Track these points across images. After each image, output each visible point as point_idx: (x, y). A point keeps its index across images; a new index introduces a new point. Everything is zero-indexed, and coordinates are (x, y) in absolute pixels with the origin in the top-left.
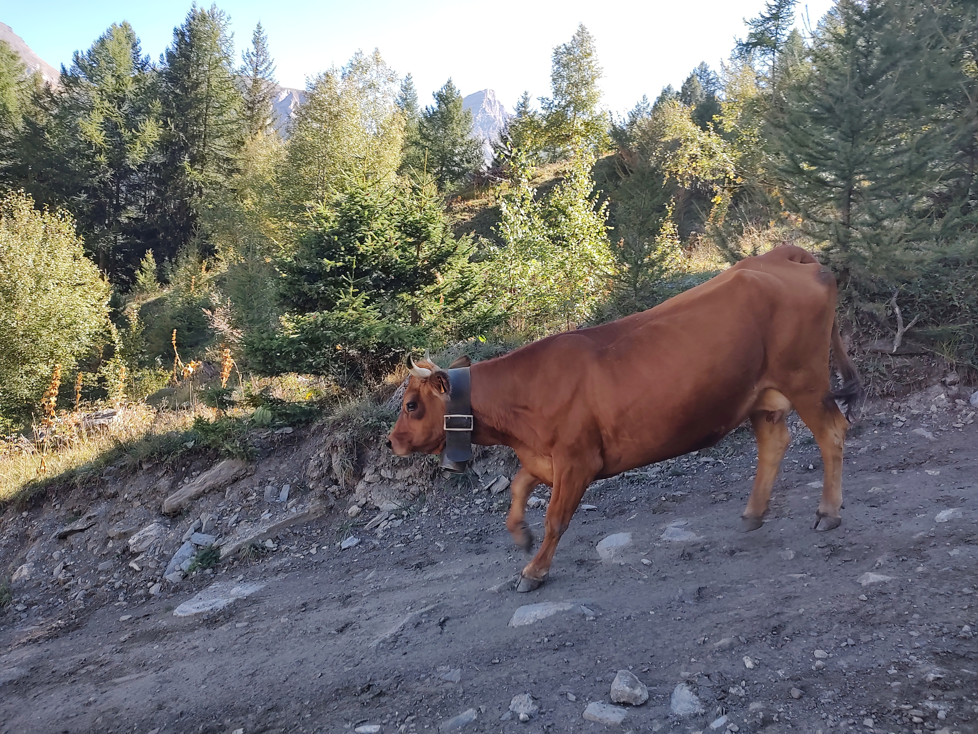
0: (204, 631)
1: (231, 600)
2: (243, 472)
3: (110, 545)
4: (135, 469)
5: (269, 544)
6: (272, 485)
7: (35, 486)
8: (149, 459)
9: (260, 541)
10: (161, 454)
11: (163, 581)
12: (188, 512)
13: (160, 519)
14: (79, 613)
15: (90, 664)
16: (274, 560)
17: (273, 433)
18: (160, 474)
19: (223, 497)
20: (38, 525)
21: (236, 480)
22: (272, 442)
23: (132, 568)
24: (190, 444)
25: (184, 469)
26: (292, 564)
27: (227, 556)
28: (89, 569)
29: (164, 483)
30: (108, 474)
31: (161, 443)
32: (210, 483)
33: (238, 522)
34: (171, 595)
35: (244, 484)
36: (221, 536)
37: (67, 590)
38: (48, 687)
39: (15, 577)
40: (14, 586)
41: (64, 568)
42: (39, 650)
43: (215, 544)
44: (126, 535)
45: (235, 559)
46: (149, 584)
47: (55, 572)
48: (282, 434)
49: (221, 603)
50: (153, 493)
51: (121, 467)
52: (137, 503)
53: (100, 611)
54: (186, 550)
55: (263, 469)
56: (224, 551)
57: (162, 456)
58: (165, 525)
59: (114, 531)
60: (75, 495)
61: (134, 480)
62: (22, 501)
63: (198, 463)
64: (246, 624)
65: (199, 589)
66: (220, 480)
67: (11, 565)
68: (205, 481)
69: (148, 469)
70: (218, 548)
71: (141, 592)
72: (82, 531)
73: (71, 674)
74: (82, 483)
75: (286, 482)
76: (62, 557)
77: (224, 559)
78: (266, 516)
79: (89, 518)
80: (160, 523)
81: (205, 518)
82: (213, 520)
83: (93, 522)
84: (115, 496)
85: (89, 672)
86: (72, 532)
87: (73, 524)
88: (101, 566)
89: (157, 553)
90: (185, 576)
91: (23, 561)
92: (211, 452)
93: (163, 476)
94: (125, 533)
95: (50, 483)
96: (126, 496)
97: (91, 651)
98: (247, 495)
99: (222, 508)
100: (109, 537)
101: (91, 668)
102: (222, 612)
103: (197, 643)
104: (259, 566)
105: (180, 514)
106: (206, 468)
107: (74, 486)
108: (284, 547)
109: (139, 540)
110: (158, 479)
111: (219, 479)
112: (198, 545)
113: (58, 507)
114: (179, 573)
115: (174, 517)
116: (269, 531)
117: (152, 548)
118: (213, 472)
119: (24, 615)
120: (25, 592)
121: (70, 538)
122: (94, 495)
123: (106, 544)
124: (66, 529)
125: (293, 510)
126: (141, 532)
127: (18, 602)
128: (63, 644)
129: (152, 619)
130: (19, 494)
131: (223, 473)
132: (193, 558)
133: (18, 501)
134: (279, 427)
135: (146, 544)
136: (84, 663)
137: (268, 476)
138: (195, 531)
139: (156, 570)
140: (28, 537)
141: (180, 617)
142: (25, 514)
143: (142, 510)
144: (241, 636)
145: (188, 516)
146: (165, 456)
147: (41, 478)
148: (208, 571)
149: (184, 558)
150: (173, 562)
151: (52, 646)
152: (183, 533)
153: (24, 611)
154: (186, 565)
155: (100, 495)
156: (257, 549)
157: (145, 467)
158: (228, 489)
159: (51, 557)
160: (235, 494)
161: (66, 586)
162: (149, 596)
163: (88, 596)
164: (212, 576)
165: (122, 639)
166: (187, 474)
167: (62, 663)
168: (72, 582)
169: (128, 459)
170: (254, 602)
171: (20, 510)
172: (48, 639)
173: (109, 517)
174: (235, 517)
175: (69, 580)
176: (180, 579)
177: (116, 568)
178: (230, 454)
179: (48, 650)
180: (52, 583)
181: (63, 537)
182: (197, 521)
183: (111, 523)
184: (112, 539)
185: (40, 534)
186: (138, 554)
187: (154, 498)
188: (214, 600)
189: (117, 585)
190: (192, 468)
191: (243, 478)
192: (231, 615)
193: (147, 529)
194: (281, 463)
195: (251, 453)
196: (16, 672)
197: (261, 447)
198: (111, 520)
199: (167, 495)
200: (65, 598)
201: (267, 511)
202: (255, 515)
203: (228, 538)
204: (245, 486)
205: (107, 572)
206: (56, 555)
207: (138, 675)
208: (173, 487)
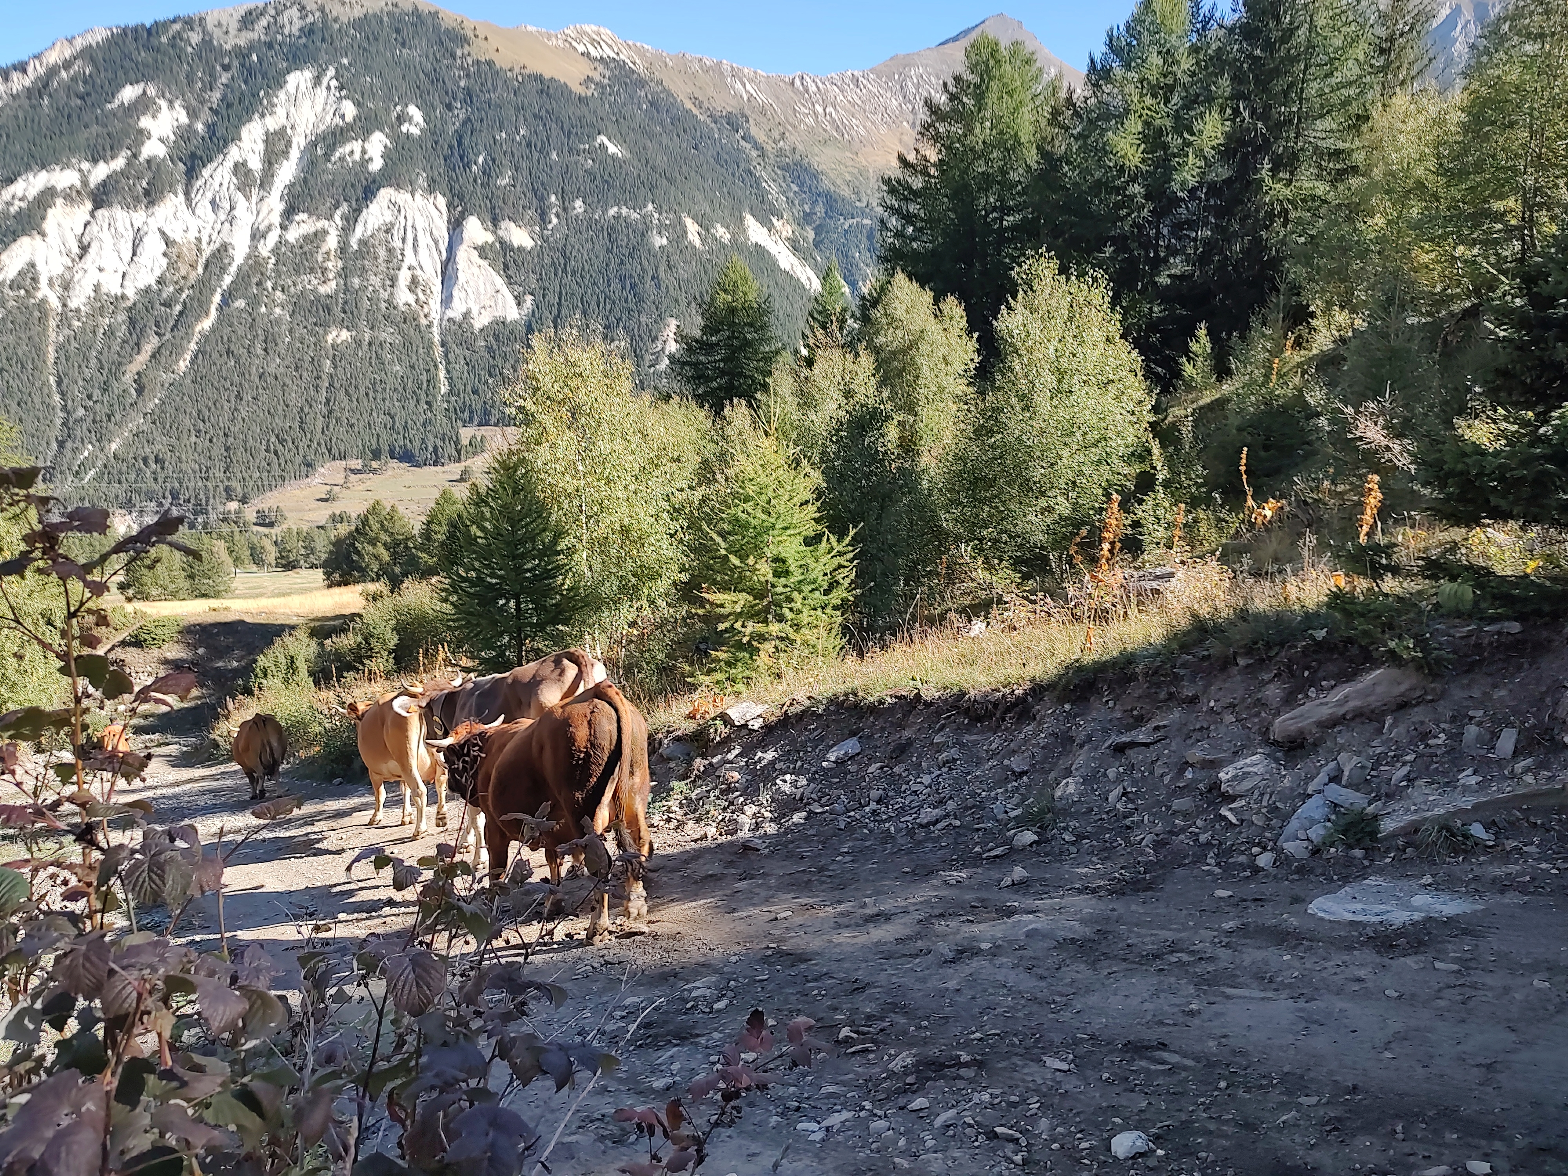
0: (1369, 956)
1: (1417, 916)
2: (1418, 693)
3: (1189, 774)
4: (1226, 663)
5: (1477, 830)
6: (1479, 724)
7: (1081, 669)
8: (1249, 651)
9: (1459, 823)
10: (1268, 646)
11: (1278, 851)
12: (1315, 745)
13: (1268, 750)
14: (1149, 867)
15: (1181, 951)
16: (1491, 863)
17: (1480, 629)
18: (1266, 677)
19: (1380, 731)
20: (1083, 727)
21: (1402, 706)
22: (1478, 646)
23: (1225, 818)
24: (1321, 634)
25: (1306, 673)
26: (1533, 879)
27: (1393, 835)
28: (1159, 803)
29: (1274, 692)
30: (1184, 665)
31: (1268, 628)
32: (1352, 704)
33: (1410, 779)
34: (1296, 877)
35: (1418, 714)
36: (1377, 798)
37: (1128, 828)
38: (1124, 965)
39: (1058, 793)
40: (1059, 805)
41: (1124, 795)
42: (1102, 905)
43: (1370, 809)
44: (1214, 765)
45: (1408, 844)
46: (1255, 850)
47: (1112, 797)
48: (1499, 633)
49: (1399, 917)
50: (1255, 706)
51: (1204, 658)
52: (1230, 718)
53: (1179, 872)
54: (1313, 808)
55: (1458, 694)
56: (1388, 825)
57: (1270, 648)
58: (1277, 760)
59: (1195, 754)
60: (1135, 690)
61: (1225, 681)
62: (1065, 688)
63: (1332, 668)
64: (1456, 967)
65: (1346, 879)
66: (1373, 701)
67: (1052, 775)
68: (1346, 699)
69: (1247, 666)
70: (1375, 817)
71: (1242, 859)
72: (1146, 745)
73: (1156, 957)
74: (1146, 675)
75: (1512, 725)
76: (1119, 779)
77: (1386, 838)
78: (1469, 778)
79: (1157, 728)
80: (1268, 755)
81: (1349, 763)
82: (1362, 767)
83: (1163, 735)
84: (1193, 700)
85: (1181, 963)
86: (1133, 744)
87: (1134, 733)
88: (1177, 804)
89: (1265, 804)
90: (1316, 852)
91: (1068, 773)
92: (1355, 650)
93: (1271, 681)
94: (1211, 761)
95: (1101, 667)
96: (1212, 704)
97: (1178, 931)
98: (1425, 736)
99: (1379, 750)
100: (1187, 763)
101: (1185, 958)
102: (1401, 932)
103: (1361, 973)
104: (1458, 865)
105: (1302, 746)
106: (1348, 677)
107: (1133, 678)
108: (1511, 844)
109: (1235, 777)
110: (1264, 683)
111: (1371, 699)
112: (1336, 805)
113: (1111, 704)
114: (1305, 844)
115: (1291, 749)
116: (1476, 807)
117: (1257, 793)
118: (1360, 686)
119: (1073, 849)
120: (1074, 816)
121: (1129, 752)
122: (1163, 695)
123: (1182, 771)
124: (1125, 739)
125: (1529, 779)
126: (1239, 764)
127: (1065, 829)
128: (1134, 907)
129: (1269, 908)
130: (1060, 677)
131: (1379, 689)
132: (1329, 824)
133: (1060, 688)
134: (1493, 620)
135: (1247, 785)
136: (1174, 947)
137: (1468, 708)
138: (1331, 780)
139: (1264, 829)
140: (1072, 740)
141: (1322, 919)
142: (1067, 707)
143: (1237, 729)
144: (1449, 987)
145: (1316, 753)
146: (1276, 649)
147: (1088, 659)
148: (1358, 853)
149: (1313, 822)
150: (1294, 824)
151: (1119, 906)
152: (1308, 780)
153: (1073, 843)
154: (1317, 833)
155: (1171, 696)
156: (1453, 835)
157: (1241, 662)
158: (1389, 720)
159: (1105, 775)
160: (1401, 729)
161: (1127, 822)
162: (1257, 870)
163: (1158, 845)
164: (1366, 863)
165: (1226, 926)
166: (1313, 682)
167: (1139, 935)
168: (1135, 818)
169: (1213, 647)
170: (1466, 932)
171: (1061, 701)
172: (1111, 893)
173: (1185, 731)
174: (1406, 769)
175: (1132, 814)
176: (1306, 855)
177: (1200, 812)
178: (1394, 658)
179: (1113, 910)
180: (1108, 813)
181: (1120, 749)
182: (1333, 765)
183: (1189, 742)
184: (1192, 765)
185: (1089, 739)
186: (1234, 798)
187: (1258, 715)
188: (1383, 908)
189: (1203, 838)
190: (1321, 674)
191: (1418, 704)
192: (1421, 943)
193: (1248, 761)
194: (1495, 686)
195: (1438, 661)
196: (1079, 930)
197: (1454, 652)
198: (1189, 736)
199: (1278, 714)
200: (1127, 839)
201: (1469, 771)
202: (1444, 773)
203: (1394, 805)
204: (1422, 718)
205: (1186, 815)
206: (1111, 773)
207: (1262, 995)
208: (1289, 701)
